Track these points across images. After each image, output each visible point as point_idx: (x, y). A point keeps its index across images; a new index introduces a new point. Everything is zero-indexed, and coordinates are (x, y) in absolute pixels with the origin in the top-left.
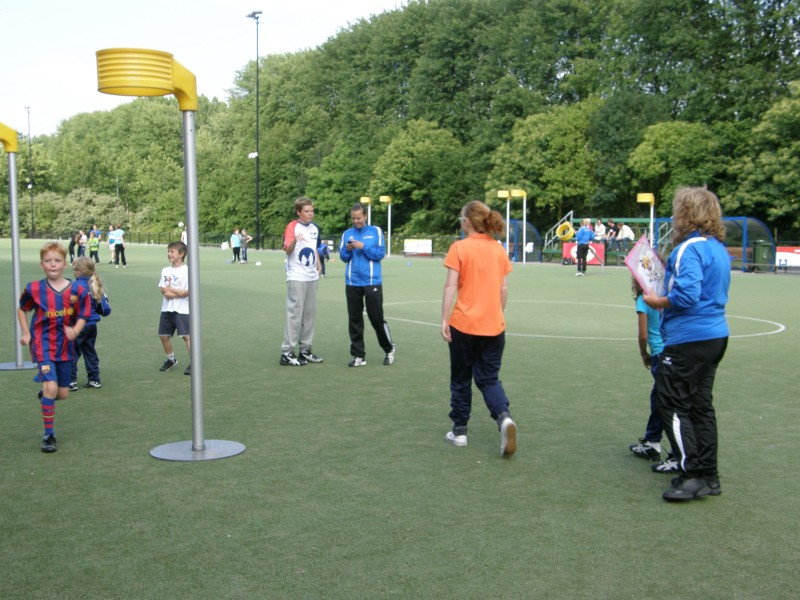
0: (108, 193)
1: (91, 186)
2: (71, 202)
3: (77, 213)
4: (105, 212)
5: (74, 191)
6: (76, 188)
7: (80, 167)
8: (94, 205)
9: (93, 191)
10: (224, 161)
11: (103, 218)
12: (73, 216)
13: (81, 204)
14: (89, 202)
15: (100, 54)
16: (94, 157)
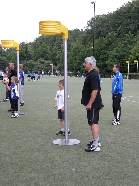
0: (48, 60)
1: (44, 58)
2: (38, 63)
3: (39, 66)
4: (48, 66)
5: (39, 59)
6: (39, 58)
7: (41, 52)
8: (44, 64)
9: (44, 59)
10: (83, 49)
11: (47, 68)
12: (38, 67)
13: (40, 63)
14: (43, 63)
15: (40, 23)
16: (45, 49)
